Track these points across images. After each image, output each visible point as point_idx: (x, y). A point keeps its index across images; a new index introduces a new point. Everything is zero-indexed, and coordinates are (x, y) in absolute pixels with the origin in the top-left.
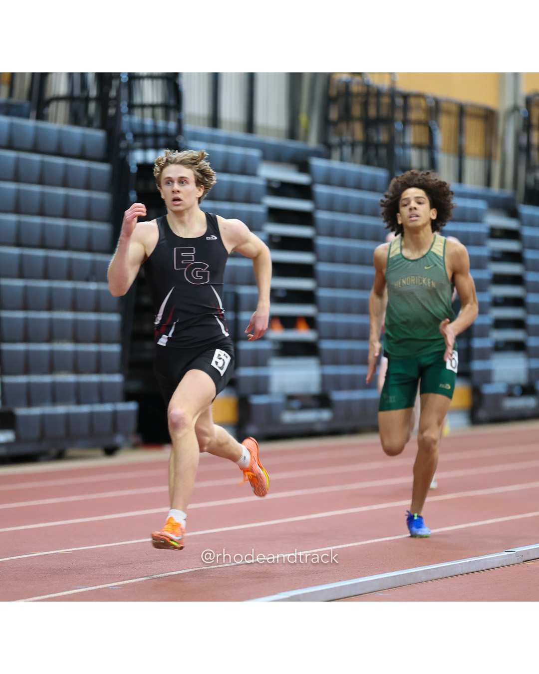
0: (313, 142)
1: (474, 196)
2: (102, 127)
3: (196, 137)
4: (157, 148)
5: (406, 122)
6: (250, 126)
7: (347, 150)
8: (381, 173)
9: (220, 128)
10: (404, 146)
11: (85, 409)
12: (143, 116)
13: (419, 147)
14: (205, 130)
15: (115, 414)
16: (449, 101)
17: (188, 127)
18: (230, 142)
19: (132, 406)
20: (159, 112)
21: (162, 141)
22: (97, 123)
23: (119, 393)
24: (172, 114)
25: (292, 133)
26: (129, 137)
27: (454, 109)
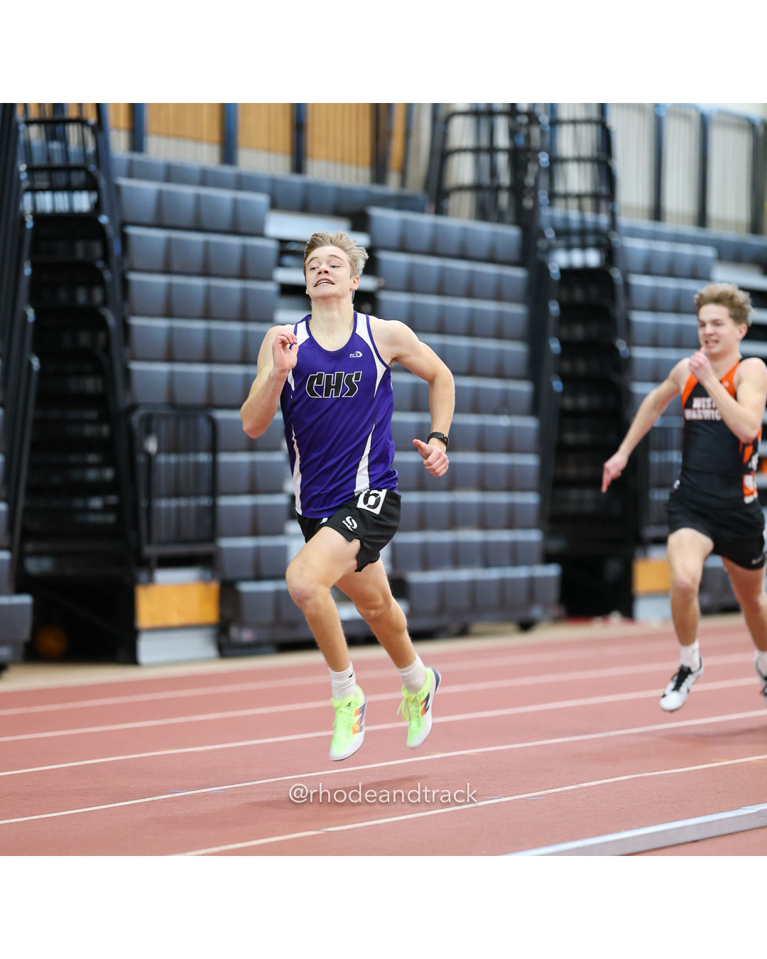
2: (516, 223)
3: (634, 233)
4: (584, 247)
6: (702, 218)
9: (664, 221)
11: (494, 574)
12: (567, 208)
14: (645, 224)
15: (531, 580)
17: (624, 221)
18: (677, 238)
19: (553, 570)
20: (588, 203)
21: (591, 239)
22: (509, 218)
23: (536, 553)
24: (603, 205)
25: (756, 225)
26: (550, 234)
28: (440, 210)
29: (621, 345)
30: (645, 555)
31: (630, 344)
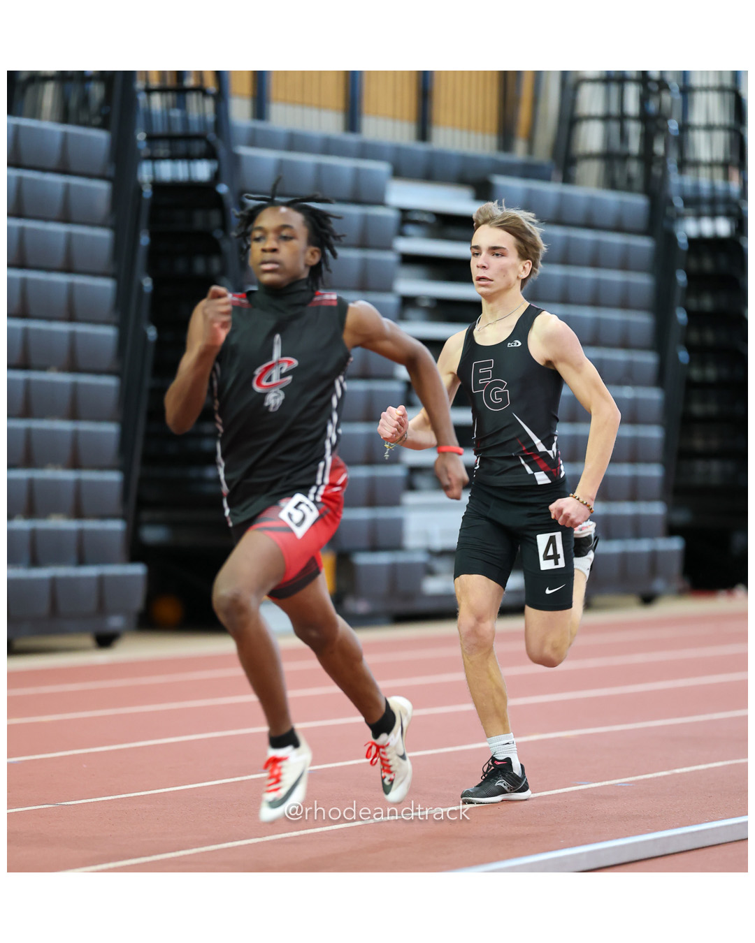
2: (644, 191)
4: (714, 215)
12: (697, 176)
19: (676, 544)
21: (721, 208)
22: (638, 186)
24: (734, 173)
26: (678, 203)
28: (568, 179)
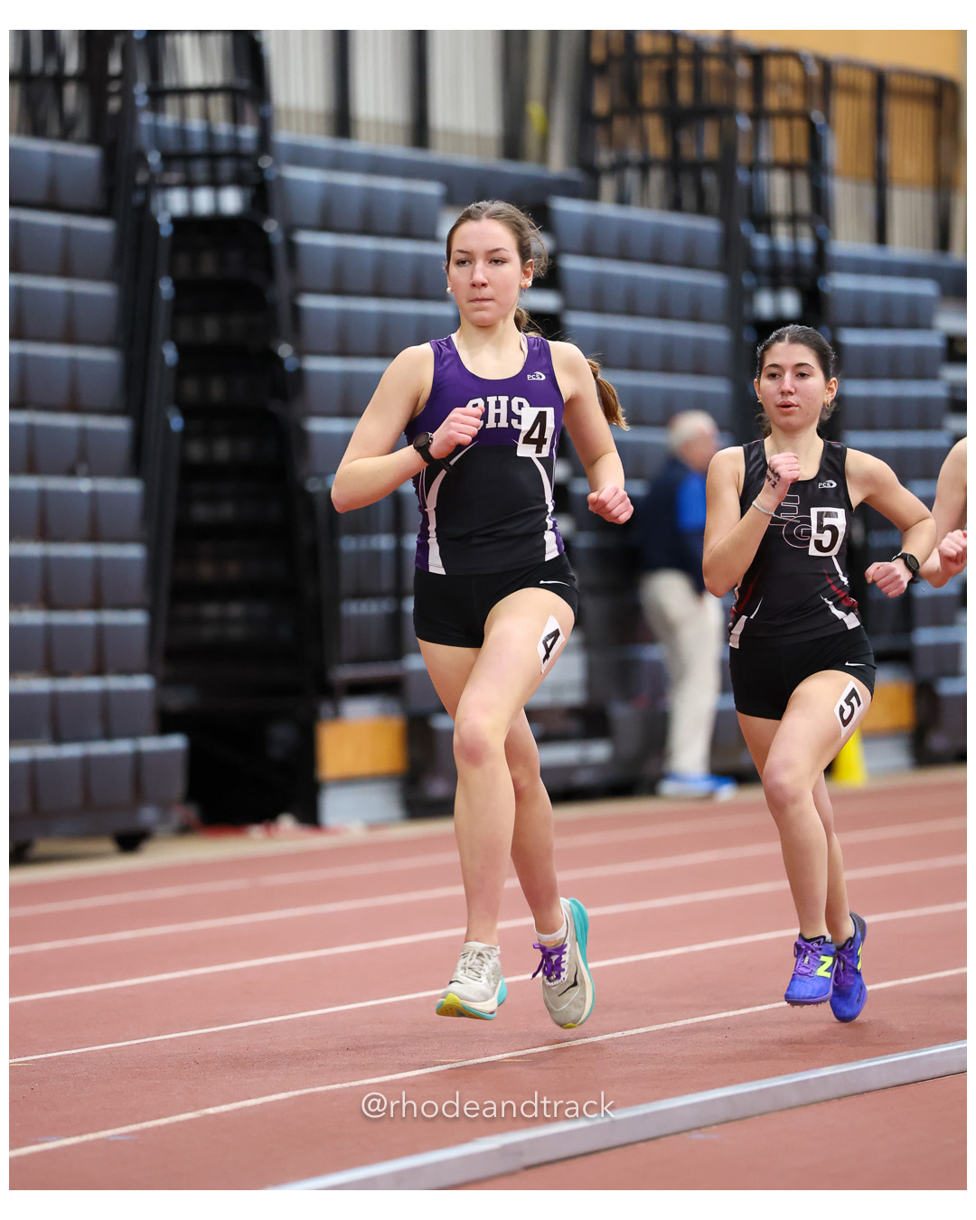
0: (558, 164)
1: (911, 271)
2: (94, 139)
3: (302, 156)
4: (215, 184)
5: (759, 115)
6: (420, 131)
7: (632, 177)
8: (708, 226)
9: (357, 138)
10: (754, 167)
11: (72, 751)
12: (183, 114)
13: (790, 168)
14: (322, 141)
15: (138, 757)
16: (851, 65)
17: (283, 135)
18: (377, 166)
19: (176, 742)
20: (218, 105)
21: (226, 168)
22: (82, 129)
23: (147, 715)
24: (249, 111)
25: (512, 145)
26: (154, 158)
27: (866, 81)
29: (285, 351)
30: (337, 714)
31: (301, 352)
